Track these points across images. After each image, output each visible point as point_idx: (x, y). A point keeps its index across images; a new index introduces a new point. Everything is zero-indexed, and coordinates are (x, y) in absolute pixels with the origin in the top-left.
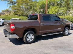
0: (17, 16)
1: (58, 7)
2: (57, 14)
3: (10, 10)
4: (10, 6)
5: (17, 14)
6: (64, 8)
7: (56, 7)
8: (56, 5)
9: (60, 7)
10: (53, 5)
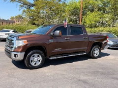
0: (34, 26)
1: (100, 13)
2: (97, 24)
3: (24, 16)
4: (24, 11)
5: (34, 24)
6: (110, 16)
7: (96, 14)
8: (96, 10)
9: (102, 14)
10: (92, 11)
